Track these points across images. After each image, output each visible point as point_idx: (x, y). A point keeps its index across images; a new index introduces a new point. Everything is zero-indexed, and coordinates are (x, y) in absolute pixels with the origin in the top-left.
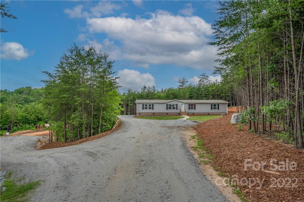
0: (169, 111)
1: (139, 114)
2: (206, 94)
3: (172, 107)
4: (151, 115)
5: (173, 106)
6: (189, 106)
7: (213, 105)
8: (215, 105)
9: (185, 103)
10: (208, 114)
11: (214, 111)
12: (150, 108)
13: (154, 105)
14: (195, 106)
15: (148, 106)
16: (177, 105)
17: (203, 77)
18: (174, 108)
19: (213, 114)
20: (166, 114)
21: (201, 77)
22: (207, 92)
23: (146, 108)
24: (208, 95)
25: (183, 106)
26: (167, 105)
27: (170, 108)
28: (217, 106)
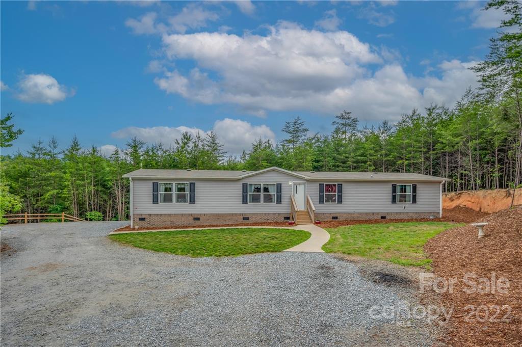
0: (251, 209)
1: (142, 219)
3: (262, 194)
4: (186, 224)
5: (266, 190)
6: (321, 191)
7: (398, 189)
8: (403, 189)
9: (308, 181)
10: (383, 218)
11: (399, 208)
12: (181, 198)
13: (198, 185)
14: (340, 191)
15: (174, 193)
16: (279, 187)
17: (344, 121)
18: (268, 199)
19: (398, 217)
20: (241, 220)
21: (340, 121)
22: (362, 155)
23: (168, 199)
24: (363, 164)
25: (301, 189)
26: (245, 187)
27: (256, 199)
28: (409, 192)
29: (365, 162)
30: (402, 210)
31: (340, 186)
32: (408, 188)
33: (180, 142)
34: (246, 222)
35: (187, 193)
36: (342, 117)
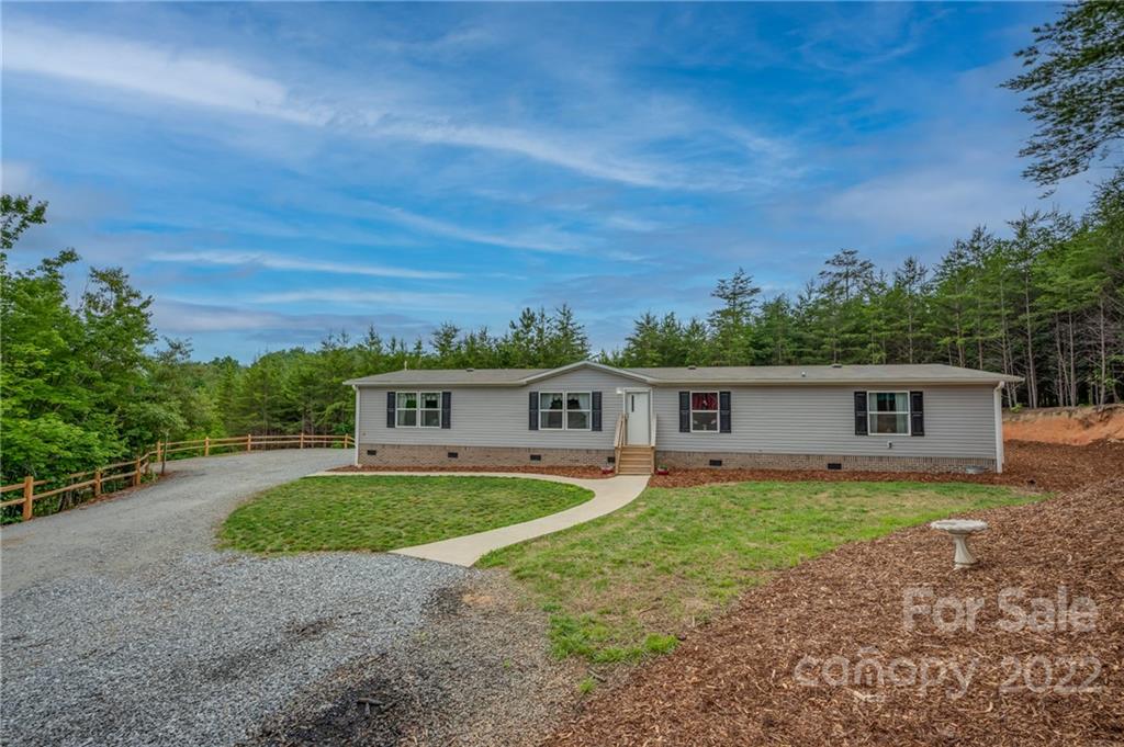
0: (546, 438)
1: (372, 453)
2: (845, 344)
3: (565, 411)
4: (435, 463)
5: (573, 403)
6: (683, 406)
7: (871, 403)
8: (886, 402)
10: (835, 466)
11: (875, 444)
12: (429, 420)
13: (456, 397)
14: (726, 406)
15: (420, 409)
16: (597, 398)
17: (843, 269)
18: (577, 421)
19: (874, 467)
20: (527, 461)
21: (835, 270)
23: (410, 420)
25: (641, 403)
26: (533, 398)
27: (554, 421)
28: (903, 409)
29: (864, 344)
30: (884, 452)
31: (726, 397)
32: (899, 401)
33: (518, 324)
34: (535, 463)
35: (438, 410)
36: (838, 261)
